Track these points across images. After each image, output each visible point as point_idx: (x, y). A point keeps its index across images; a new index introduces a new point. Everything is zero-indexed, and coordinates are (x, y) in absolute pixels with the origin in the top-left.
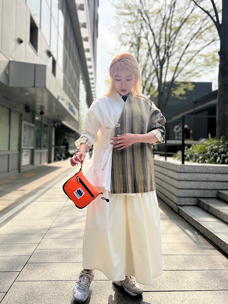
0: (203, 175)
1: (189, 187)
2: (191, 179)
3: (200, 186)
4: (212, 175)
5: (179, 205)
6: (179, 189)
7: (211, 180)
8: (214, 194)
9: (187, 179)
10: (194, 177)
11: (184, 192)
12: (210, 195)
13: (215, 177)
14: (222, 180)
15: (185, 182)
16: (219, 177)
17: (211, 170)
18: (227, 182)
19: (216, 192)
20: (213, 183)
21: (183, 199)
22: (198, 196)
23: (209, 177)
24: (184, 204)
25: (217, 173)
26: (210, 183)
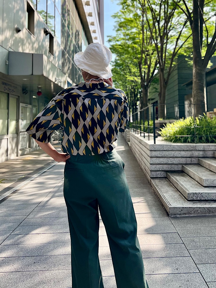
0: (170, 152)
1: (159, 163)
2: (160, 156)
3: (168, 162)
4: (177, 152)
5: (151, 178)
6: (151, 164)
7: (176, 156)
8: (179, 168)
9: (157, 156)
10: (162, 154)
11: (155, 167)
12: (176, 168)
13: (180, 154)
14: (185, 156)
15: (156, 159)
16: (183, 153)
17: (176, 148)
18: (189, 157)
19: (181, 166)
20: (178, 159)
21: (155, 172)
22: (166, 170)
23: (175, 154)
24: (155, 177)
25: (181, 151)
26: (176, 159)
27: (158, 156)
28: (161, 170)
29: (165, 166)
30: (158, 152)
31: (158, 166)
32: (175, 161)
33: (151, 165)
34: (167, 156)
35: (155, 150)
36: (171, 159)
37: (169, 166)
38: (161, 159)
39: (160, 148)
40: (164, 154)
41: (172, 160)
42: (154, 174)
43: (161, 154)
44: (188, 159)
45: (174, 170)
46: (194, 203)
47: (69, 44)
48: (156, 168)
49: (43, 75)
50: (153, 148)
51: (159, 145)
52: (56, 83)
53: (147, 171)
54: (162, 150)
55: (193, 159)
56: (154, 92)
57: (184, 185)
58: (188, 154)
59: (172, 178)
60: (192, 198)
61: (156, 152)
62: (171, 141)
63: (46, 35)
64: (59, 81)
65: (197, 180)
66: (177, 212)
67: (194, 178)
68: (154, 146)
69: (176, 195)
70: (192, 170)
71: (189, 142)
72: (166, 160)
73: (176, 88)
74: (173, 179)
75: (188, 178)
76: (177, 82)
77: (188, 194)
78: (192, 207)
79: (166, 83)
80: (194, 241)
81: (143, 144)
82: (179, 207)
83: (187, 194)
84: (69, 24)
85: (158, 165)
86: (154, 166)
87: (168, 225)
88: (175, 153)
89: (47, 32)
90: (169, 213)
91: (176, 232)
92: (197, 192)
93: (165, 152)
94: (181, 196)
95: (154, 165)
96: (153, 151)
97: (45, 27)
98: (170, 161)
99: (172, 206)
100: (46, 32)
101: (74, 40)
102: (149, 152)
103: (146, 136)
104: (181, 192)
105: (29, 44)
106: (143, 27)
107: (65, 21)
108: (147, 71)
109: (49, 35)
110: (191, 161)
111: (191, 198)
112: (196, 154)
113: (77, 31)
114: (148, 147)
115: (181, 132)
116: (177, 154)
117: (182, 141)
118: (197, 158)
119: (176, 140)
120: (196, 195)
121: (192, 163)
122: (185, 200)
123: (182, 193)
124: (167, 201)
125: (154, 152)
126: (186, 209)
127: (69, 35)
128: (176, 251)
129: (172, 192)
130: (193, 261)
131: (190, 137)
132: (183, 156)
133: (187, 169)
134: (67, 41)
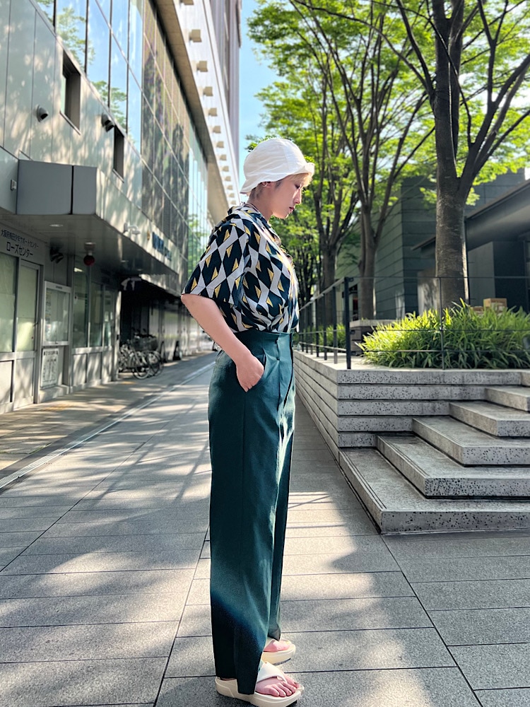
0: (385, 388)
1: (358, 413)
2: (361, 397)
3: (378, 410)
4: (401, 388)
5: (341, 448)
6: (340, 416)
7: (398, 398)
8: (406, 425)
9: (354, 397)
10: (367, 393)
11: (349, 422)
12: (399, 426)
13: (407, 392)
14: (419, 397)
15: (351, 403)
16: (415, 392)
17: (398, 380)
18: (429, 401)
19: (409, 421)
20: (403, 404)
21: (348, 435)
22: (375, 430)
23: (395, 393)
24: (350, 446)
25: (410, 385)
26: (397, 404)
27: (356, 398)
28: (362, 429)
29: (373, 420)
30: (358, 388)
31: (356, 421)
32: (396, 410)
33: (340, 419)
34: (378, 398)
35: (349, 382)
36: (386, 403)
37: (383, 421)
38: (364, 405)
39: (361, 377)
40: (370, 392)
41: (389, 407)
42: (348, 440)
43: (363, 392)
44: (426, 404)
45: (393, 430)
46: (441, 503)
47: (158, 155)
48: (351, 426)
49: (95, 214)
50: (344, 378)
51: (359, 371)
52: (126, 234)
53: (330, 433)
54: (365, 382)
55: (437, 405)
56: (349, 265)
57: (417, 463)
58: (427, 392)
59: (389, 448)
60: (436, 492)
61: (352, 387)
62: (386, 364)
63: (108, 129)
64: (134, 230)
65: (447, 451)
66: (401, 523)
67: (441, 448)
68: (347, 375)
69: (399, 485)
70: (436, 430)
71: (427, 366)
72: (376, 407)
73: (399, 255)
74: (391, 451)
75: (427, 446)
76: (400, 242)
77: (427, 481)
78: (435, 513)
79: (376, 239)
80: (441, 590)
81: (322, 373)
82: (405, 513)
83: (424, 483)
84: (159, 111)
85: (355, 419)
86: (347, 421)
87: (378, 555)
88: (397, 391)
89: (109, 124)
90: (381, 527)
91: (399, 570)
92: (448, 477)
93: (372, 387)
94: (410, 489)
95: (347, 419)
96: (345, 384)
97: (105, 113)
98: (384, 408)
99: (388, 510)
100: (107, 124)
101: (170, 146)
102: (334, 390)
103: (331, 357)
104: (409, 478)
105: (68, 148)
106: (324, 117)
107: (151, 103)
108: (332, 217)
109: (113, 130)
110: (434, 409)
111: (433, 492)
112: (445, 392)
113: (179, 128)
114: (334, 378)
115: (410, 344)
116: (399, 392)
117: (413, 363)
118: (448, 403)
119: (399, 361)
120: (444, 484)
121: (435, 414)
122: (418, 498)
123: (413, 482)
124: (377, 499)
125: (346, 388)
126: (421, 517)
127: (159, 136)
128: (398, 614)
129: (390, 480)
130: (438, 638)
131: (429, 355)
132: (414, 398)
133: (423, 427)
134: (154, 149)
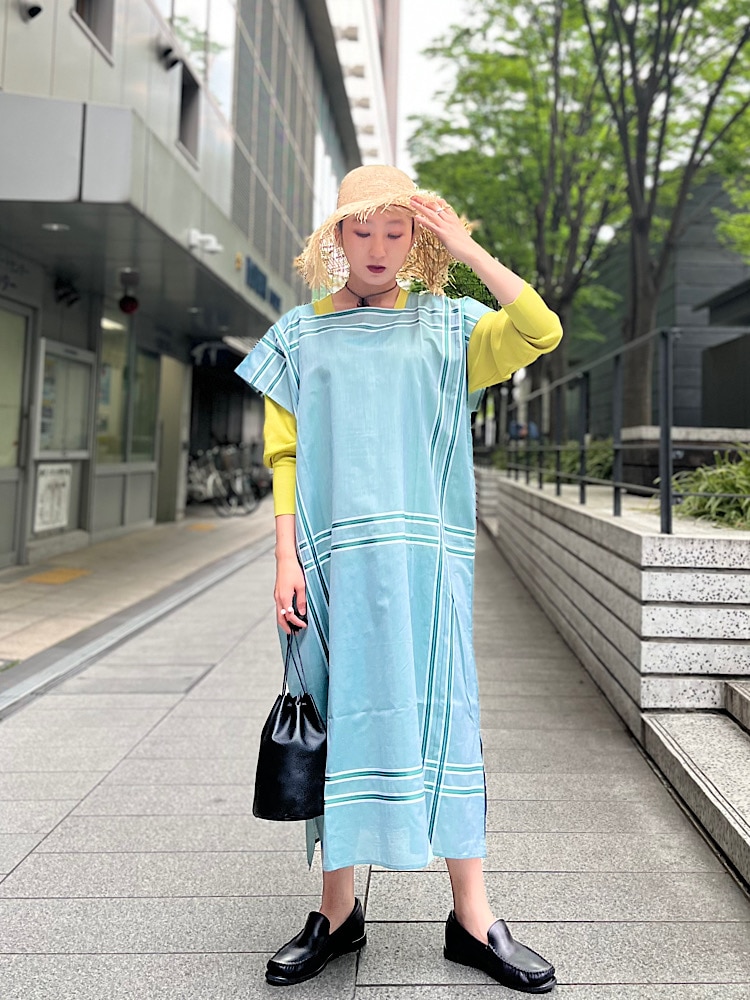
1: (688, 632)
2: (695, 597)
3: (733, 628)
5: (644, 710)
6: (647, 639)
9: (679, 598)
10: (708, 589)
11: (667, 653)
15: (673, 610)
21: (664, 680)
22: (726, 672)
24: (668, 707)
27: (685, 598)
28: (696, 669)
29: (721, 649)
30: (688, 577)
31: (683, 651)
34: (733, 600)
35: (668, 564)
37: (743, 651)
38: (702, 616)
39: (696, 555)
40: (716, 587)
42: (662, 693)
43: (700, 586)
48: (671, 662)
49: (128, 203)
50: (658, 554)
51: (693, 540)
54: (705, 565)
61: (675, 575)
68: (665, 547)
72: (727, 621)
85: (680, 647)
86: (664, 650)
89: (171, 56)
93: (721, 577)
95: (664, 645)
96: (660, 569)
114: (628, 551)
125: (662, 575)
